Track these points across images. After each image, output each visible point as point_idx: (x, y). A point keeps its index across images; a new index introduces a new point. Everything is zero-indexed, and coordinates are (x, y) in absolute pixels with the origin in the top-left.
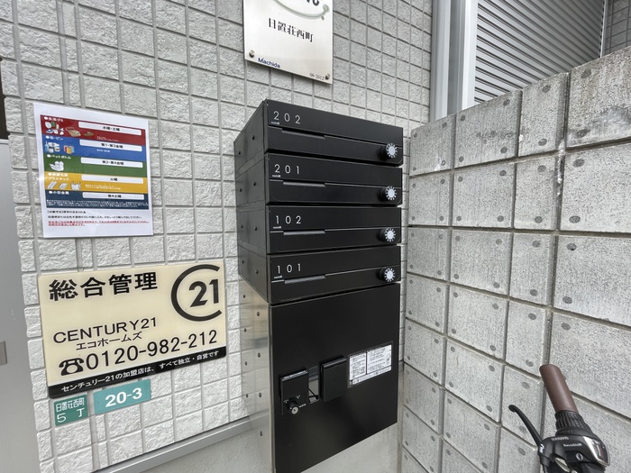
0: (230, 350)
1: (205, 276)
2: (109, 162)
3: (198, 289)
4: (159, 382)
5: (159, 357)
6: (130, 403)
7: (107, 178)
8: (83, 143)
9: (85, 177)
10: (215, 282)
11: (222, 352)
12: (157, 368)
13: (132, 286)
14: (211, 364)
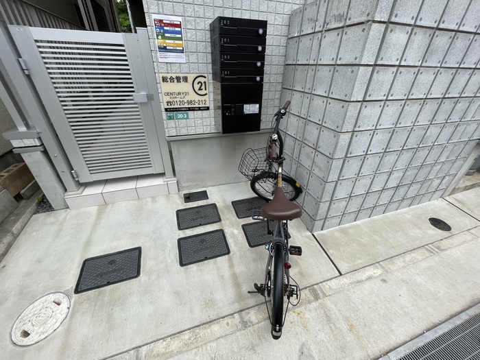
0: (210, 108)
1: (202, 79)
2: (172, 35)
3: (200, 84)
4: (190, 113)
5: (190, 106)
6: (183, 118)
7: (172, 41)
8: (165, 28)
9: (167, 41)
10: (205, 82)
11: (208, 108)
12: (190, 109)
13: (181, 80)
14: (205, 111)
